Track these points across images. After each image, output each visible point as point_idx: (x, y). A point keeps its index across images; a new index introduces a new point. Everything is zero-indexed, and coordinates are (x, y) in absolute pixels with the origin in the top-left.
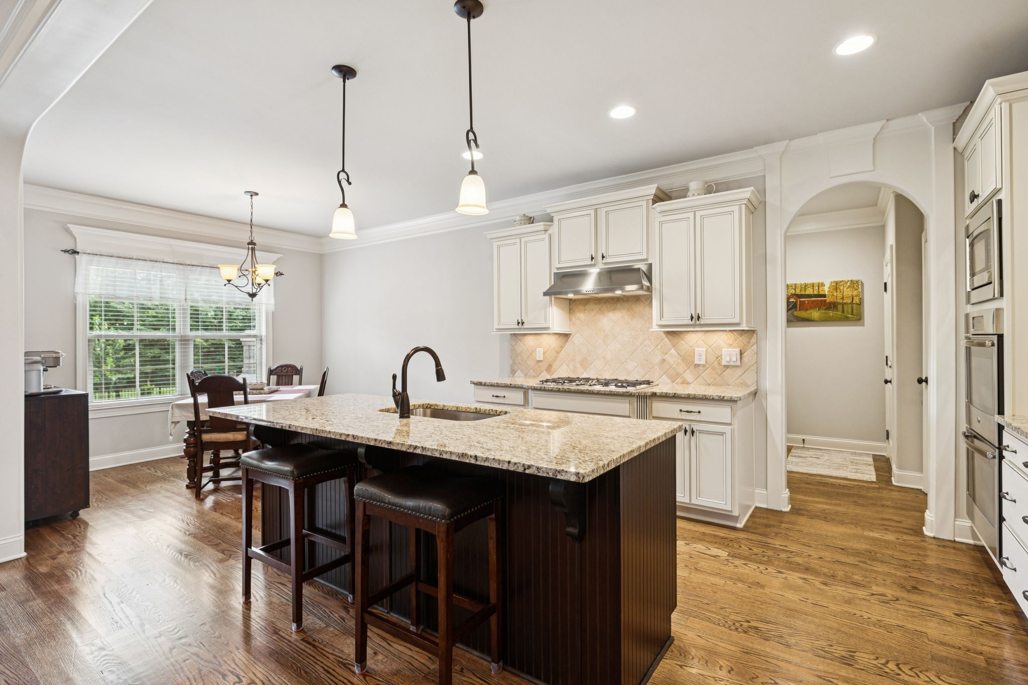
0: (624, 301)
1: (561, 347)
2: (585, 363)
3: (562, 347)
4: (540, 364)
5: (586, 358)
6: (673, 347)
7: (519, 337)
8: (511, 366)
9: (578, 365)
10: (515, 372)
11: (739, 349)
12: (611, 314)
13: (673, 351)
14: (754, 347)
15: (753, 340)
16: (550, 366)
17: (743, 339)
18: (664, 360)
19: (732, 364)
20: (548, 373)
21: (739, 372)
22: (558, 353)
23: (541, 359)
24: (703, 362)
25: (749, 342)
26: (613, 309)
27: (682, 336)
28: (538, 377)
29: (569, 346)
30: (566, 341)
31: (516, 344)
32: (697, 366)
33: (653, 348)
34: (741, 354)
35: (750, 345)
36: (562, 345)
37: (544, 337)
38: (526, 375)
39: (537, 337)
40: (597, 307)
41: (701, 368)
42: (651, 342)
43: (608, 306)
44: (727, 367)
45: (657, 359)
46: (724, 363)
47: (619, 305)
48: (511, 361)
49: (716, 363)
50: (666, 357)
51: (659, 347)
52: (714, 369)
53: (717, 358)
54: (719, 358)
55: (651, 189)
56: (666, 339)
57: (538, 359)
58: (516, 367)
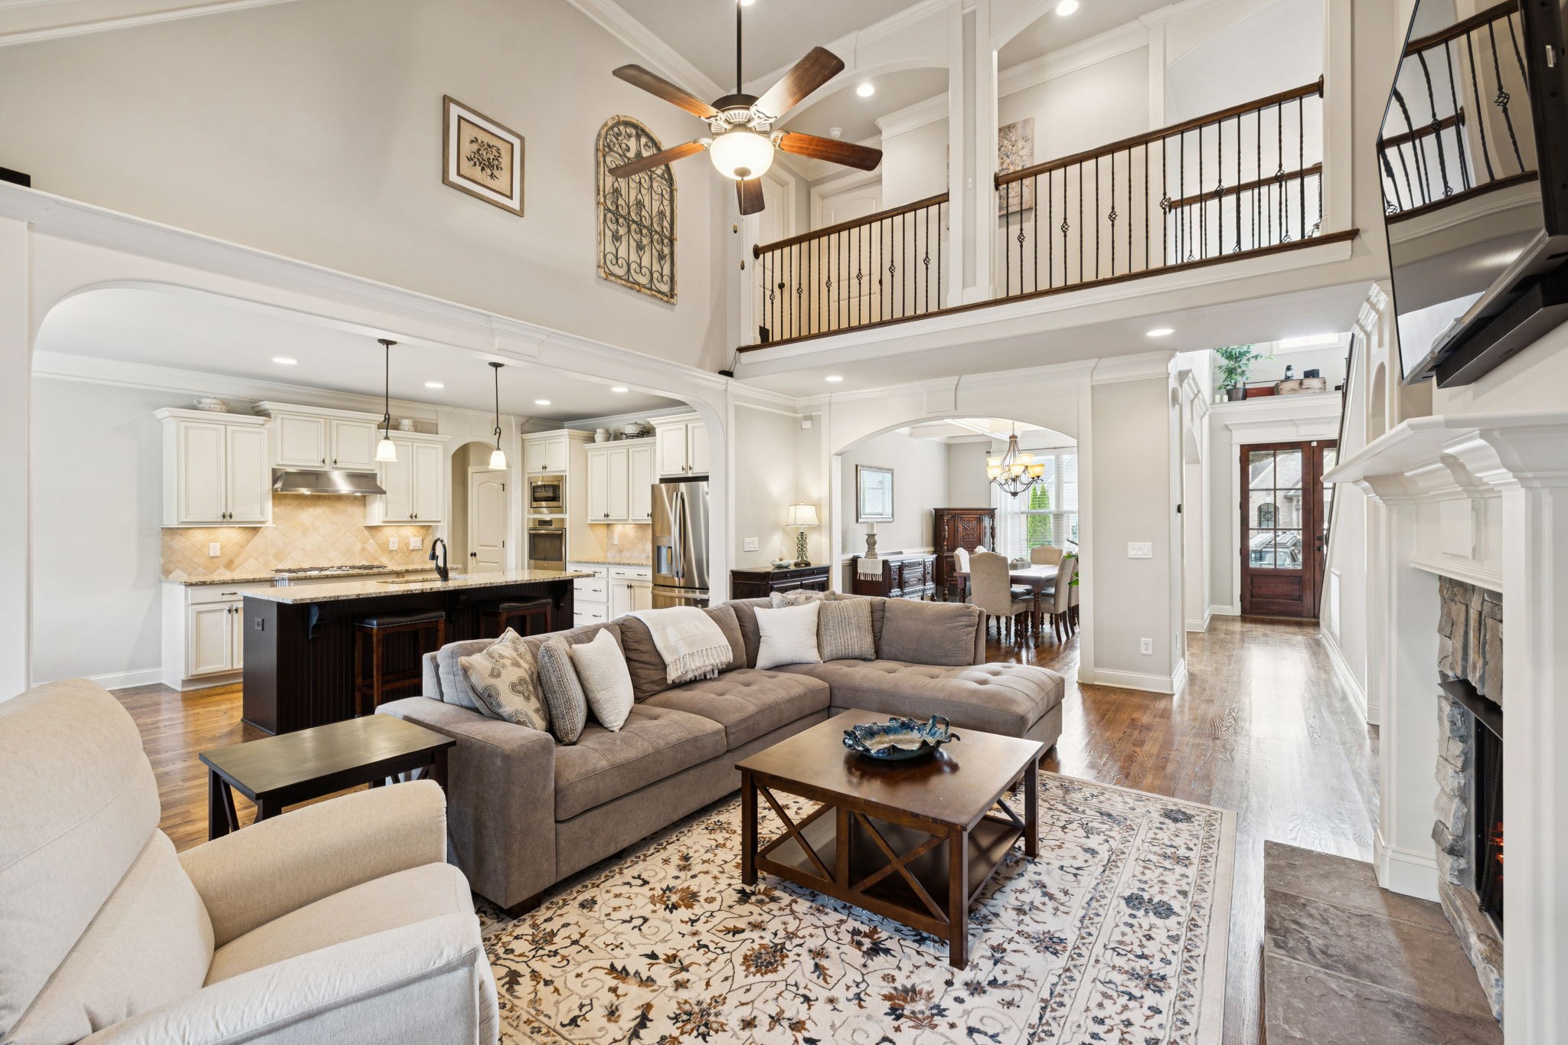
2: (279, 556)
3: (249, 541)
4: (215, 560)
5: (281, 550)
6: (372, 537)
7: (179, 532)
8: (163, 566)
9: (270, 558)
10: (171, 573)
11: (421, 538)
13: (371, 541)
14: (431, 537)
15: (430, 532)
16: (231, 561)
17: (423, 531)
18: (363, 548)
19: (417, 548)
20: (228, 568)
21: (421, 553)
22: (242, 547)
23: (218, 554)
24: (396, 548)
25: (427, 533)
26: (313, 506)
27: (378, 529)
28: (211, 574)
29: (258, 540)
30: (254, 535)
31: (174, 539)
32: (391, 551)
33: (354, 539)
34: (423, 541)
35: (428, 535)
36: (249, 539)
37: (222, 530)
38: (187, 572)
39: (211, 530)
40: (295, 503)
41: (394, 553)
42: (352, 534)
43: (308, 502)
44: (412, 550)
45: (358, 547)
46: (411, 548)
47: (320, 503)
48: (162, 560)
49: (405, 548)
50: (366, 546)
51: (359, 537)
52: (403, 552)
54: (407, 544)
56: (365, 531)
57: (211, 555)
58: (172, 566)
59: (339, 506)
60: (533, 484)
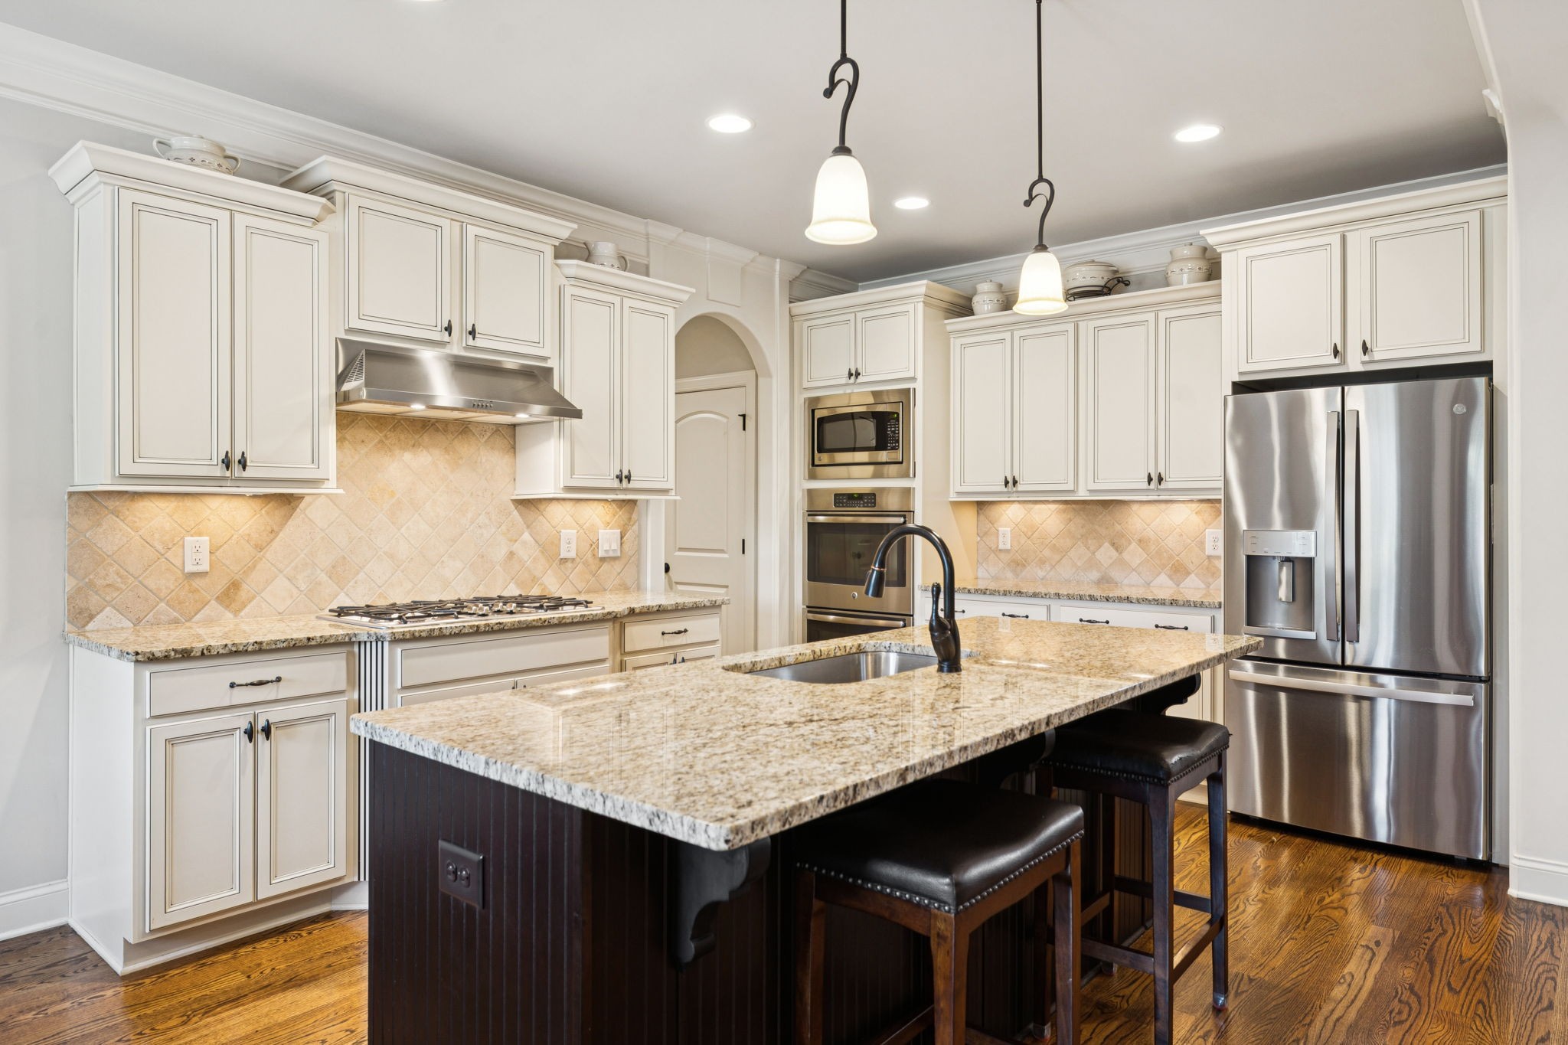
0: (437, 430)
1: (272, 531)
2: (340, 571)
3: (274, 533)
4: (198, 583)
5: (344, 558)
6: (528, 527)
7: (112, 504)
8: (71, 599)
9: (323, 577)
10: (91, 617)
11: (619, 531)
12: (407, 456)
13: (526, 536)
14: (635, 527)
15: (635, 516)
16: (235, 586)
17: (622, 514)
18: (512, 554)
19: (611, 554)
20: (227, 607)
21: (617, 566)
22: (260, 548)
23: (205, 567)
24: (573, 554)
25: (630, 518)
26: (414, 446)
27: (542, 507)
28: (189, 620)
29: (295, 529)
30: (288, 517)
31: (99, 525)
32: (564, 561)
33: (494, 530)
34: (622, 538)
35: (632, 523)
36: (276, 529)
37: (214, 503)
38: (137, 622)
39: (188, 503)
40: (375, 437)
41: (569, 565)
42: (490, 519)
43: (402, 437)
44: (603, 560)
45: (501, 553)
46: (601, 554)
47: (426, 438)
48: (71, 583)
49: (589, 555)
50: (516, 547)
51: (503, 527)
52: (586, 564)
53: (592, 545)
54: (594, 545)
55: (564, 230)
56: (515, 513)
57: (189, 569)
58: (94, 599)
59: (466, 448)
60: (818, 414)
